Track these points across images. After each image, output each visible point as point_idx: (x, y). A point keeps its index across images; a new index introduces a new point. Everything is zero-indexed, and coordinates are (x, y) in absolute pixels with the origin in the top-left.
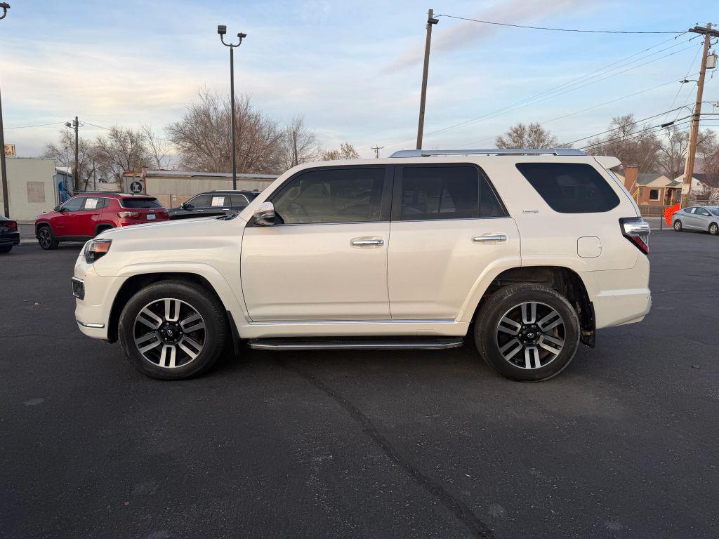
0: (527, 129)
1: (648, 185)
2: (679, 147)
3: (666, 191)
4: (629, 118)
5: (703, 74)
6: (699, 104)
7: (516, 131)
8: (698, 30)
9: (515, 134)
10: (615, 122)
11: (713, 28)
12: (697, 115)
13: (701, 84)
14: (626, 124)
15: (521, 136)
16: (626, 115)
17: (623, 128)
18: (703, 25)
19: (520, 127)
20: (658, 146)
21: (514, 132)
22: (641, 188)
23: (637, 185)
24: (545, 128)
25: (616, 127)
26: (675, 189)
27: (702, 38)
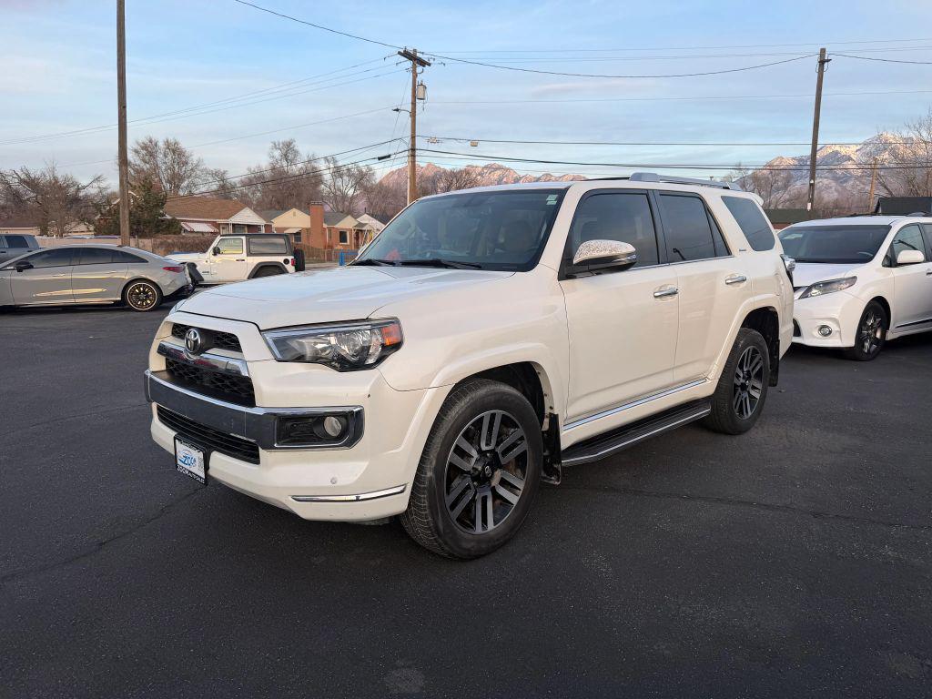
0: (161, 144)
1: (337, 226)
2: (340, 183)
3: (354, 233)
4: (290, 143)
5: (414, 104)
6: (413, 137)
7: (145, 147)
8: (406, 54)
9: (144, 152)
10: (275, 146)
11: (418, 55)
12: (413, 150)
13: (413, 114)
14: (288, 150)
15: (152, 155)
16: (287, 139)
17: (285, 156)
18: (410, 49)
19: (151, 141)
20: (321, 182)
21: (143, 148)
22: (330, 230)
23: (325, 226)
24: (185, 145)
25: (277, 154)
26: (361, 231)
27: (409, 64)
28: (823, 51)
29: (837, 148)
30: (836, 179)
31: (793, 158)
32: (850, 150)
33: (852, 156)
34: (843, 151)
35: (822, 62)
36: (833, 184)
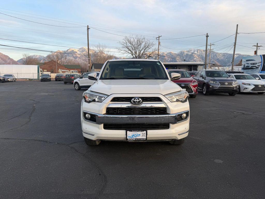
28: (88, 26)
29: (73, 49)
30: (74, 57)
31: (62, 51)
32: (76, 50)
33: (77, 52)
34: (75, 50)
35: (88, 29)
36: (73, 59)
